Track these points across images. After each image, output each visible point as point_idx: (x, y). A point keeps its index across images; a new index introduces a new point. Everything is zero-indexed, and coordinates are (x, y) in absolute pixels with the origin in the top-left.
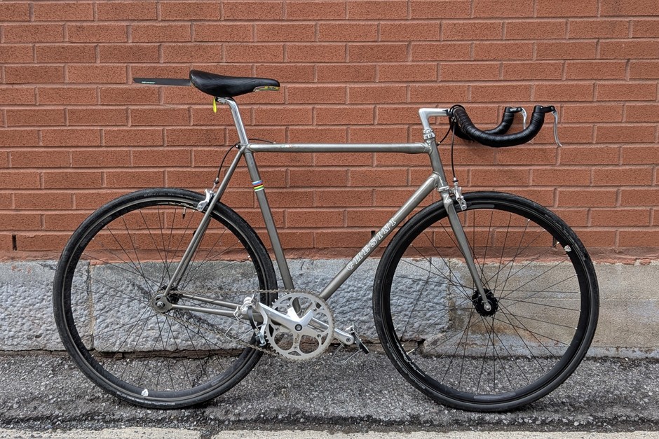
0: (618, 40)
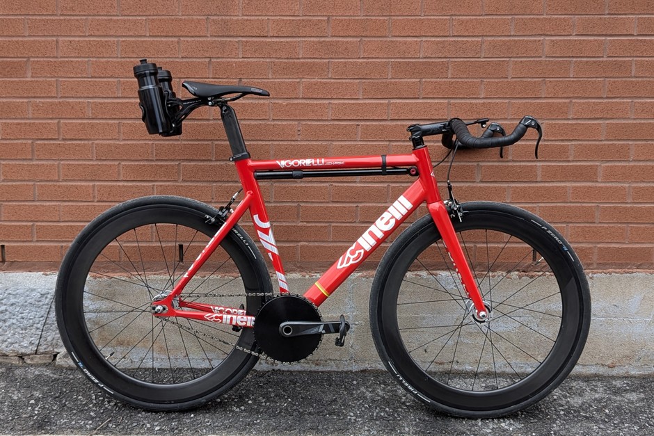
0: (229, 60)
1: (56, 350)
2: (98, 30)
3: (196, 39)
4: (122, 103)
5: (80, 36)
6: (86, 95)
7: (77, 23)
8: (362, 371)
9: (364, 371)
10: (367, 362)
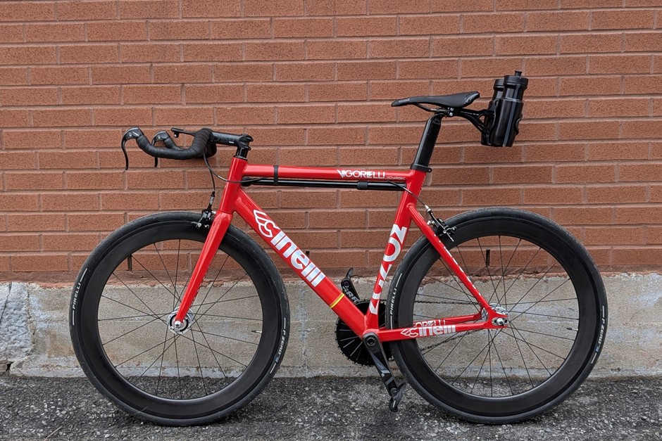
0: (171, 64)
1: (9, 360)
2: (36, 37)
3: (136, 43)
4: (64, 111)
5: (18, 43)
6: (27, 103)
7: (15, 30)
8: (315, 377)
9: (317, 377)
10: (320, 368)
